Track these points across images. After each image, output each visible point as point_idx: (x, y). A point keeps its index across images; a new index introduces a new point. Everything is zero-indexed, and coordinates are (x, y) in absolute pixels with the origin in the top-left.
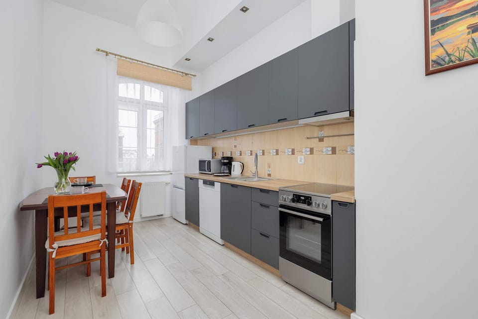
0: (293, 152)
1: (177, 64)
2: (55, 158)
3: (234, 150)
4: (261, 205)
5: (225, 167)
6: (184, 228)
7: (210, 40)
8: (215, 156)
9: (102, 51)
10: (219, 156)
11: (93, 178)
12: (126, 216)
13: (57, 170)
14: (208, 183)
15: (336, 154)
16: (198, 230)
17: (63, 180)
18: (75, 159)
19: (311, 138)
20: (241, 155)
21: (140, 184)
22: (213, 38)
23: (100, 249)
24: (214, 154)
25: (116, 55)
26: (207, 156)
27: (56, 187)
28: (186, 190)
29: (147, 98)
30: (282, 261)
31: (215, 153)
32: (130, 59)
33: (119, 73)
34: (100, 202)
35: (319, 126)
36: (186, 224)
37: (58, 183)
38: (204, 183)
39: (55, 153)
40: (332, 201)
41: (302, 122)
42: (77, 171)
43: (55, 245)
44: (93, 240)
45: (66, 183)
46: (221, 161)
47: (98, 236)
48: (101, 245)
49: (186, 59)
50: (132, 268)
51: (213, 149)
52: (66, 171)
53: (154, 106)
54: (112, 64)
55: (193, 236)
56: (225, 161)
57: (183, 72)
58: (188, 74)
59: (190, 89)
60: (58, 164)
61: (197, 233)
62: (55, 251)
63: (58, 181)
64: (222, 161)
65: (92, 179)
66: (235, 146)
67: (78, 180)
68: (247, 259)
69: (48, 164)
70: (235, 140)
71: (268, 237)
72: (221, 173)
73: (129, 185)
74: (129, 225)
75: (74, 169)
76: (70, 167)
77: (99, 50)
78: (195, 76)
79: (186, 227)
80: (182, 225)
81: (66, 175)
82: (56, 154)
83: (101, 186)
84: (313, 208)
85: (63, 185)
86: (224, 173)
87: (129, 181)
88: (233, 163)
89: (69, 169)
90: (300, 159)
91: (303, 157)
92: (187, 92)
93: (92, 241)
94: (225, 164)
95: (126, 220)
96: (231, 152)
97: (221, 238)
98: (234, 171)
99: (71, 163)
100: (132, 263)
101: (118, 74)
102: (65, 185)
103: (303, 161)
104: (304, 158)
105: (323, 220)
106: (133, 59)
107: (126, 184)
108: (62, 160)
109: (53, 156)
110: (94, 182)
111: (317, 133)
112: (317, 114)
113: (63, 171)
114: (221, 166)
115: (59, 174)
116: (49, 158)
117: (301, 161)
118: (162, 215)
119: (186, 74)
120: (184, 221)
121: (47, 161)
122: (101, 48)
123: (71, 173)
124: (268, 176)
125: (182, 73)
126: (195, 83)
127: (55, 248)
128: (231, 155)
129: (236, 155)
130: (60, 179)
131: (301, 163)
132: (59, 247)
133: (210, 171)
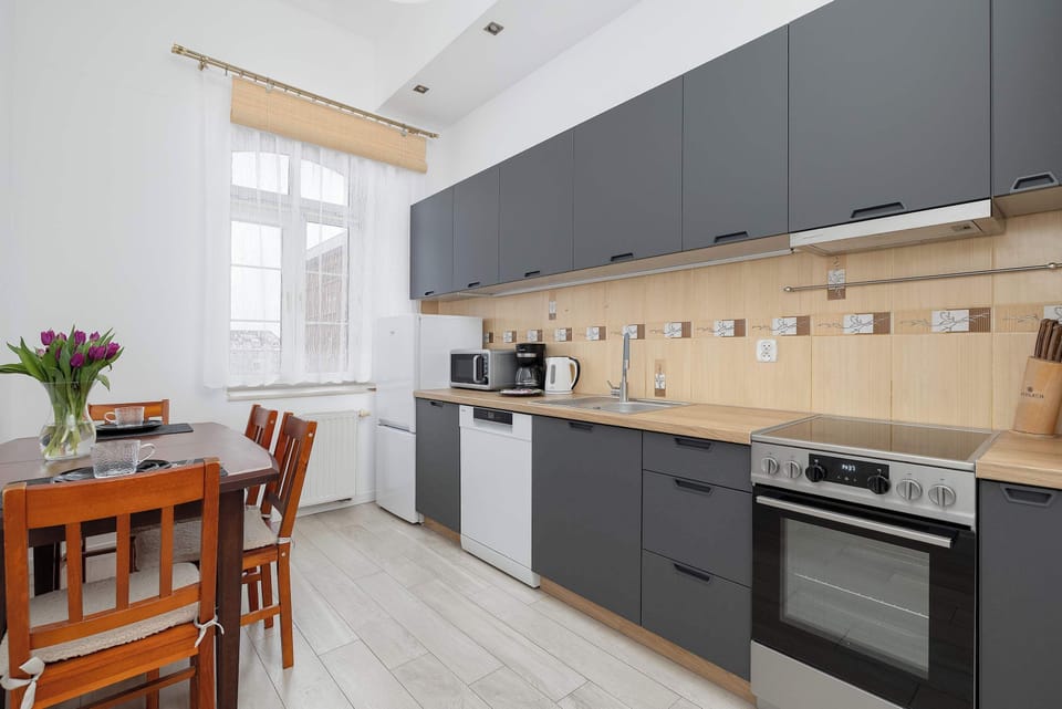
0: (739, 328)
1: (390, 103)
2: (44, 348)
3: (547, 325)
4: (678, 482)
5: (528, 372)
6: (413, 537)
7: (493, 29)
8: (491, 341)
9: (191, 54)
10: (505, 343)
11: (161, 407)
12: (264, 519)
13: (48, 388)
14: (491, 416)
15: (888, 332)
16: (457, 543)
17: (71, 419)
18: (109, 353)
19: (800, 289)
20: (569, 338)
21: (312, 427)
22: (501, 24)
23: (196, 652)
24: (488, 337)
25: (227, 67)
26: (471, 343)
27: (46, 442)
28: (418, 433)
29: (309, 191)
30: (763, 656)
31: (491, 335)
32: (268, 80)
33: (237, 120)
34: (200, 497)
35: (829, 255)
36: (418, 523)
37: (54, 429)
38: (475, 416)
39: (43, 334)
40: (978, 481)
41: (798, 240)
42: (112, 389)
43: (34, 664)
44: (172, 624)
45: (81, 427)
46: (515, 354)
47: (189, 612)
48: (199, 640)
49: (417, 89)
50: (287, 681)
51: (485, 324)
52: (80, 390)
53: (327, 214)
54: (215, 93)
55: (445, 561)
56: (528, 355)
57: (407, 124)
58: (417, 131)
59: (423, 171)
60: (52, 370)
61: (454, 551)
62: (33, 686)
63: (51, 421)
64: (519, 355)
65: (158, 408)
66: (552, 317)
67: (116, 412)
68: (621, 632)
69: (20, 369)
70: (553, 298)
71: (707, 579)
72: (514, 388)
73: (271, 428)
74: (279, 552)
75: (106, 383)
76: (94, 376)
77: (179, 50)
78: (435, 136)
79: (417, 532)
80: (404, 526)
81: (80, 403)
82: (47, 337)
83: (185, 429)
84: (894, 501)
85: (71, 433)
86: (523, 387)
87: (274, 414)
88: (550, 362)
89: (89, 386)
90: (763, 347)
91: (773, 342)
92: (414, 178)
93: (170, 628)
94: (525, 363)
95: (269, 537)
96: (540, 332)
97: (533, 570)
98: (553, 382)
99: (95, 367)
100: (288, 662)
101: (233, 120)
102: (77, 435)
103: (773, 353)
104: (777, 343)
105: (953, 543)
106: (274, 83)
107: (262, 424)
108: (66, 355)
109: (36, 345)
110: (166, 418)
111: (823, 274)
112: (859, 215)
113: (69, 390)
114: (517, 370)
115: (55, 401)
116: (23, 350)
117: (766, 353)
118: (349, 499)
119: (413, 131)
120: (413, 517)
121: (16, 360)
122: (186, 47)
123: (97, 395)
124: (656, 394)
125: (404, 126)
126: (434, 154)
127: (30, 672)
128: (540, 338)
129: (555, 338)
130: (61, 415)
131: (767, 359)
132: (48, 665)
133: (486, 383)
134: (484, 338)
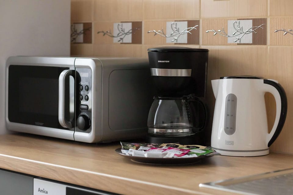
134: (74, 33)
